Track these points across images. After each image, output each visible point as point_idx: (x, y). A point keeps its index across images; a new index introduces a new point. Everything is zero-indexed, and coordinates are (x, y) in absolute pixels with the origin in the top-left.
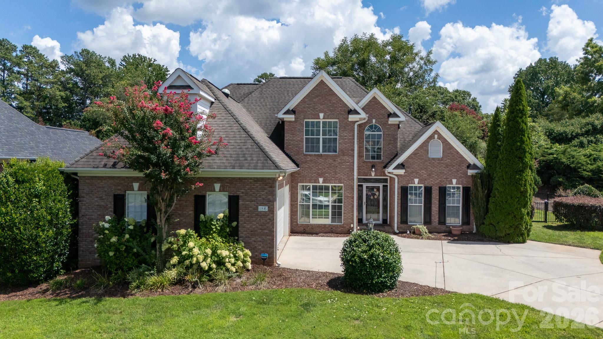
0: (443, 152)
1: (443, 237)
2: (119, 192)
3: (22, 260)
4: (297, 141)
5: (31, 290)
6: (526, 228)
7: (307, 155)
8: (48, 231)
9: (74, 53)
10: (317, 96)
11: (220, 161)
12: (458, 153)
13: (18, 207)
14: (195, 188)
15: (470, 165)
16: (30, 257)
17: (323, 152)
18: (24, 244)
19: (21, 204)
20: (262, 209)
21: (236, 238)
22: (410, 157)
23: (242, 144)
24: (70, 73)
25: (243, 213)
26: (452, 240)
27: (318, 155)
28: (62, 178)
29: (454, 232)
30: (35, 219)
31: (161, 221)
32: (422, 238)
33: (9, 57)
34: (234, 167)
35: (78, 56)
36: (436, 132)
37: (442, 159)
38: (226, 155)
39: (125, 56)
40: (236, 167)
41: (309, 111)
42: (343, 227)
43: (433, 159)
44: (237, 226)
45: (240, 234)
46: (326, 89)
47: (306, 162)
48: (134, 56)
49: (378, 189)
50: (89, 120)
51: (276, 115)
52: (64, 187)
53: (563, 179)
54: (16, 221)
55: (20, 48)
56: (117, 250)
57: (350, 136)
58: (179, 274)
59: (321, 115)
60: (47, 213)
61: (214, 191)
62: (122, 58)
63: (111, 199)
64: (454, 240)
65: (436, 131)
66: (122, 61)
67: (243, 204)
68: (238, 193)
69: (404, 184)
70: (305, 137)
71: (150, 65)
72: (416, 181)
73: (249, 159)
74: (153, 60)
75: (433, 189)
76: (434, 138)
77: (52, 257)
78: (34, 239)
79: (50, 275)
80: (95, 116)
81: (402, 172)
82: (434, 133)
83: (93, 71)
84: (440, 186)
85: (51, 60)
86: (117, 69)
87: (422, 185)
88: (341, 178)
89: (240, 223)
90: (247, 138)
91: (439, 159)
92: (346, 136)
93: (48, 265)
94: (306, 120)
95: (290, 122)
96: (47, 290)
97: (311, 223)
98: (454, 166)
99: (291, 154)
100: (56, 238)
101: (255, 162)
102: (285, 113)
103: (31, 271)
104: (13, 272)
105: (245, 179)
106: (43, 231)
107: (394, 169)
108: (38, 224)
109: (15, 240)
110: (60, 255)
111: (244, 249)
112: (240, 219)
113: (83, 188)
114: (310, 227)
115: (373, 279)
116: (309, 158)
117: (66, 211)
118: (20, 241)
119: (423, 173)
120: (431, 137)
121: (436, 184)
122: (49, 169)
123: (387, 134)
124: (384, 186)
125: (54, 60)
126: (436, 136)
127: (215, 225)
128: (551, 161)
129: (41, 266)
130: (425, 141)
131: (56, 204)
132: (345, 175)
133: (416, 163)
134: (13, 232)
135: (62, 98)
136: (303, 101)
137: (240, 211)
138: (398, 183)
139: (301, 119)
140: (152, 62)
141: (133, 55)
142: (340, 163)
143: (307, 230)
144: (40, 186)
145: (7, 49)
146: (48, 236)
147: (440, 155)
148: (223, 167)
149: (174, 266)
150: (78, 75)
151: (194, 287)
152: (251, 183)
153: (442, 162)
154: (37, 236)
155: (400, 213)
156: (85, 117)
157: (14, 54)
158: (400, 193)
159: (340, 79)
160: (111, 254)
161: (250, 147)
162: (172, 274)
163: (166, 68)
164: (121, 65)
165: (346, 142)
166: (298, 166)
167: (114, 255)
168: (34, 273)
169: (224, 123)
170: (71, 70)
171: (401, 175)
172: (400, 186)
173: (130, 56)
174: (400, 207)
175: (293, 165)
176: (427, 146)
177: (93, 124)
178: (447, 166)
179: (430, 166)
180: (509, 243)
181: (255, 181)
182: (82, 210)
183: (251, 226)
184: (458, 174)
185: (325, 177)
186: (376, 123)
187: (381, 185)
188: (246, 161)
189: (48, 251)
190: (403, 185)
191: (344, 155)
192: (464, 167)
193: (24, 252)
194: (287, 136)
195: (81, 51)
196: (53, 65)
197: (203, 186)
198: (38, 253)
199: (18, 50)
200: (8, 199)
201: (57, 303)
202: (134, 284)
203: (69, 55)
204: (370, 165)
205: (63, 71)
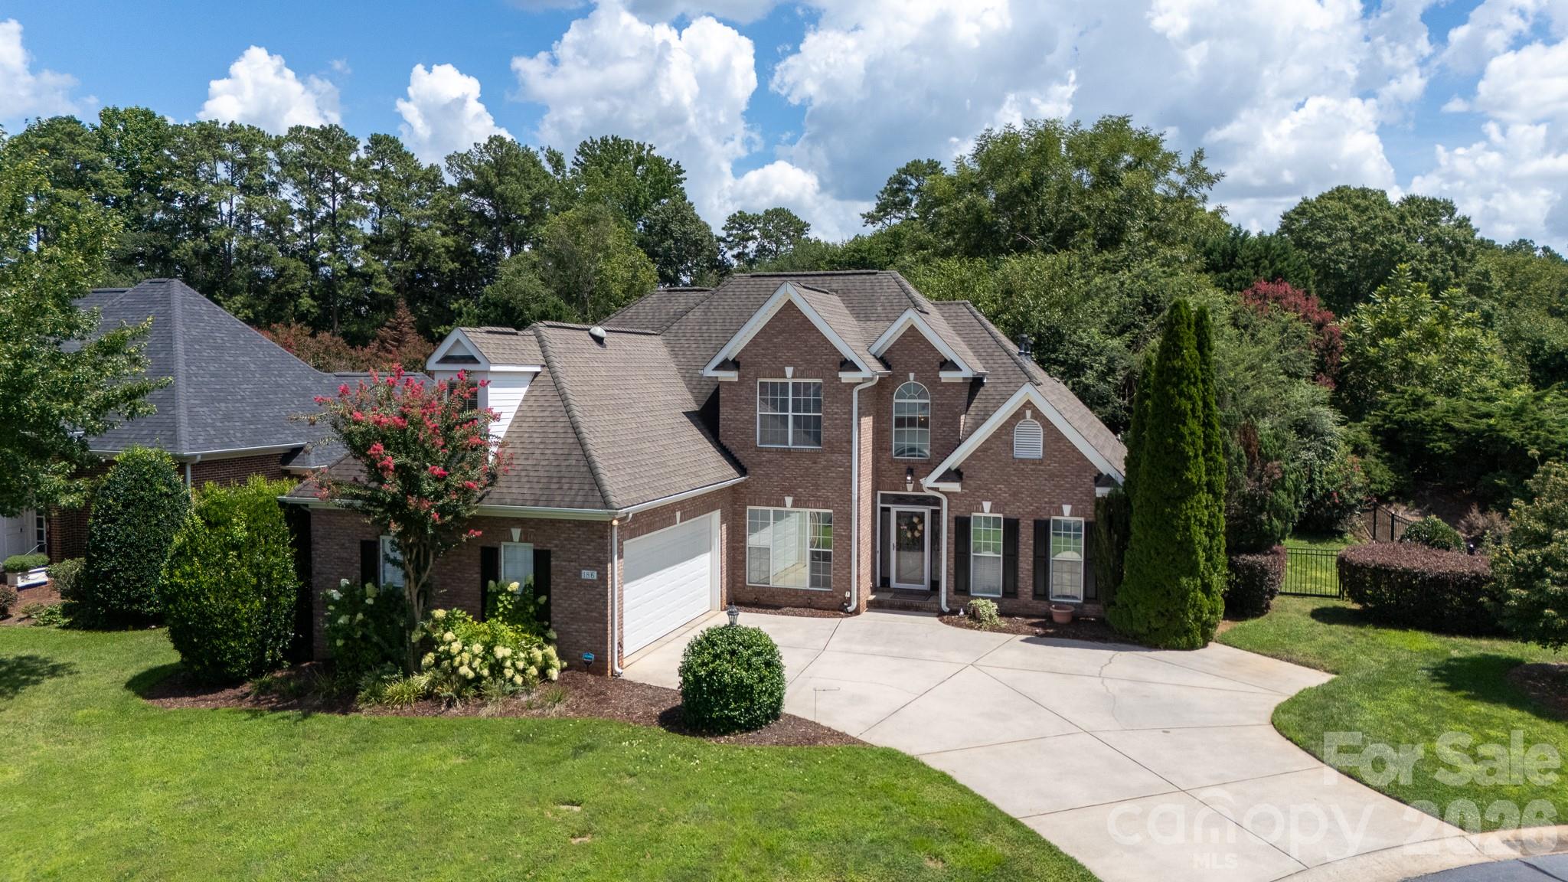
0: (1044, 447)
1: (1026, 628)
2: (369, 537)
3: (214, 647)
4: (743, 423)
5: (228, 692)
6: (1197, 619)
7: (761, 450)
8: (253, 602)
9: (472, 147)
10: (780, 333)
11: (519, 490)
12: (1074, 449)
13: (207, 565)
14: (467, 539)
15: (1100, 474)
16: (225, 643)
17: (794, 443)
18: (216, 622)
19: (212, 560)
20: (588, 575)
21: (547, 623)
22: (973, 456)
23: (563, 457)
24: (467, 192)
25: (557, 582)
26: (1042, 636)
27: (783, 451)
28: (280, 513)
29: (1057, 619)
30: (232, 584)
31: (410, 593)
32: (979, 628)
33: (342, 166)
34: (536, 503)
35: (481, 152)
36: (1028, 404)
37: (1041, 462)
38: (531, 479)
39: (585, 142)
40: (541, 503)
41: (765, 363)
42: (832, 597)
43: (1022, 461)
44: (548, 602)
45: (554, 618)
46: (797, 318)
47: (760, 464)
48: (604, 141)
49: (921, 516)
50: (495, 305)
51: (700, 372)
52: (285, 527)
53: (1509, 482)
54: (205, 586)
55: (364, 142)
56: (347, 637)
57: (845, 413)
58: (433, 683)
59: (789, 371)
60: (252, 573)
61: (512, 541)
62: (578, 148)
63: (357, 548)
64: (1046, 635)
65: (1029, 402)
66: (579, 154)
67: (556, 566)
68: (549, 546)
69: (961, 512)
70: (758, 413)
71: (640, 161)
72: (987, 505)
73: (566, 487)
74: (647, 147)
75: (1022, 525)
76: (1025, 417)
77: (262, 643)
78: (231, 612)
79: (258, 669)
80: (506, 296)
81: (955, 487)
82: (1024, 406)
83: (511, 187)
84: (1037, 518)
85: (425, 165)
86: (568, 174)
87: (1001, 515)
88: (828, 497)
89: (553, 597)
90: (574, 446)
91: (1033, 462)
92: (836, 413)
93: (254, 655)
94: (760, 380)
95: (730, 383)
96: (247, 694)
97: (771, 585)
98: (1067, 477)
99: (733, 448)
100: (269, 612)
101: (573, 492)
102: (717, 368)
103: (227, 664)
104: (202, 663)
105: (560, 521)
106: (244, 602)
107: (938, 481)
108: (236, 590)
109: (201, 615)
110: (277, 639)
111: (545, 646)
112: (553, 591)
113: (317, 529)
114: (768, 593)
115: (712, 711)
116: (766, 457)
117: (286, 568)
118: (210, 617)
119: (1000, 489)
120: (1018, 415)
121: (1028, 513)
122: (261, 500)
123: (938, 405)
124: (933, 511)
125: (432, 166)
126: (1028, 413)
127: (502, 602)
128: (1480, 434)
129: (242, 656)
130: (1006, 422)
131: (268, 558)
132: (835, 491)
133: (987, 468)
134: (200, 603)
135: (447, 249)
136: (754, 342)
137: (553, 577)
138: (949, 510)
139: (750, 379)
140: (645, 152)
141: (602, 139)
142: (825, 468)
143: (763, 598)
144: (240, 532)
145: (339, 148)
146: (252, 610)
147: (1038, 453)
148: (520, 502)
149: (428, 668)
150: (481, 195)
151: (449, 706)
152: (569, 529)
153: (1042, 467)
154: (234, 610)
155: (952, 572)
156: (487, 299)
157: (353, 157)
158: (953, 530)
159: (872, 277)
160: (339, 643)
161: (574, 462)
162: (421, 681)
163: (678, 166)
164: (575, 164)
165: (837, 425)
166: (742, 470)
167: (344, 645)
168: (232, 667)
169: (546, 414)
170: (467, 186)
171: (954, 493)
172: (953, 515)
173: (597, 142)
174: (952, 560)
175: (731, 471)
176: (1010, 434)
177: (504, 314)
178: (1052, 476)
179: (1014, 475)
180: (1154, 646)
181: (576, 526)
182: (317, 565)
183: (570, 605)
184: (1076, 495)
185: (796, 495)
186: (915, 379)
187: (926, 511)
188: (559, 492)
189: (254, 632)
190: (958, 514)
191: (833, 452)
192: (1089, 480)
193: (218, 634)
194: (725, 412)
195: (486, 141)
196: (432, 177)
197: (482, 536)
198: (238, 637)
199: (360, 147)
200: (195, 551)
201: (247, 716)
202: (363, 694)
203: (465, 152)
204: (904, 467)
205: (451, 187)
